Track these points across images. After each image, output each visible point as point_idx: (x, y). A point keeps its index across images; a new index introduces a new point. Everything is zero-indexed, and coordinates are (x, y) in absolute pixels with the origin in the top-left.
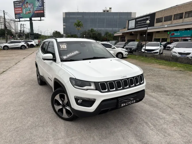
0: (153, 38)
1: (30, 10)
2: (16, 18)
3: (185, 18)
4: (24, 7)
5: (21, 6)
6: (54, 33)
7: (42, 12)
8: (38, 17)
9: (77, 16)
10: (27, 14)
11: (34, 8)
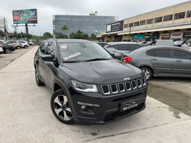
0: (123, 40)
1: (26, 18)
2: (14, 23)
3: (140, 25)
4: (21, 15)
5: (18, 15)
6: (44, 34)
7: (36, 19)
8: (32, 23)
9: (66, 19)
10: (24, 21)
11: (29, 17)
